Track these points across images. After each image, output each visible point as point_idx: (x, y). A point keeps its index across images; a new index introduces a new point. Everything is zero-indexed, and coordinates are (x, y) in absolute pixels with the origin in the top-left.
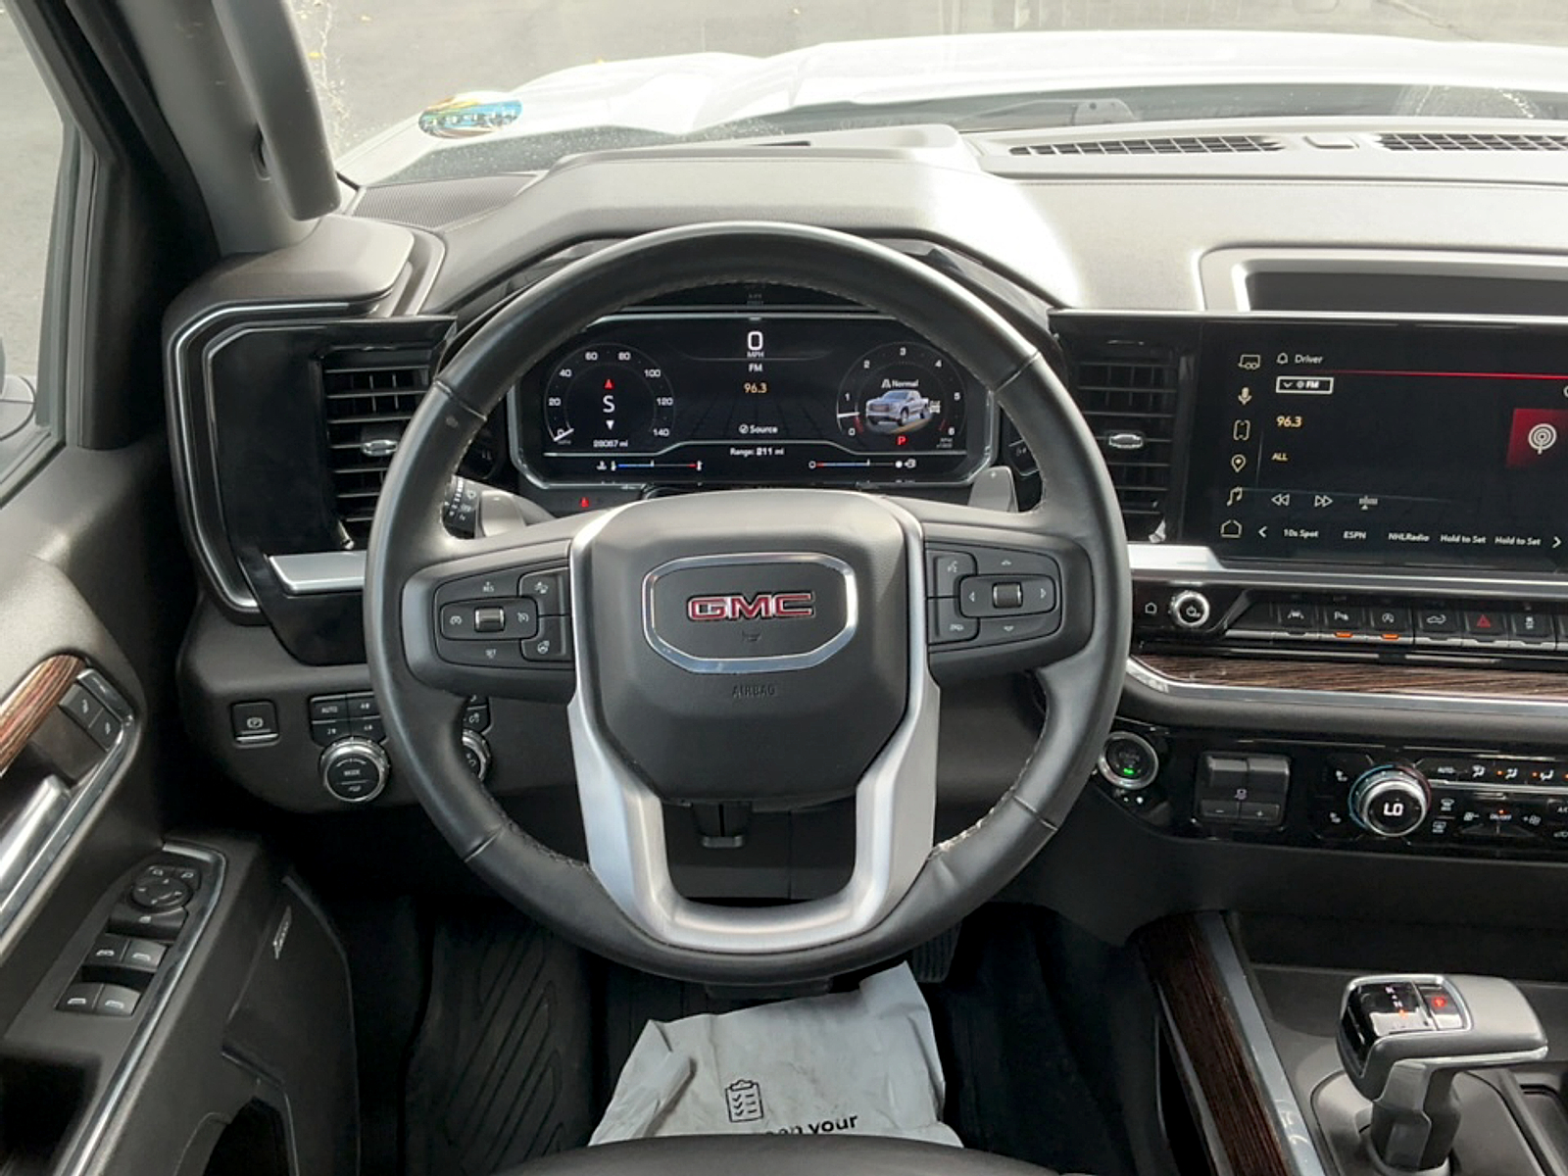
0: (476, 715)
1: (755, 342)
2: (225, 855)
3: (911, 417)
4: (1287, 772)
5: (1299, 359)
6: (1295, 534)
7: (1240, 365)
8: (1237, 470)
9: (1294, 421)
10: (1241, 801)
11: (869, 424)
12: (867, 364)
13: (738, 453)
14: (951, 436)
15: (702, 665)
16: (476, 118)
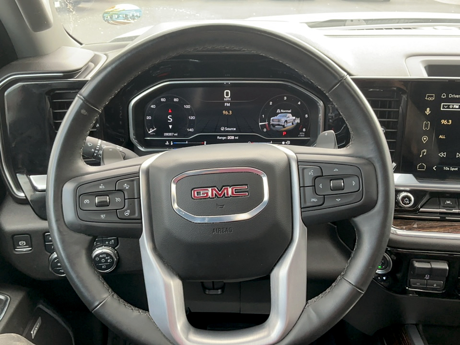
0: (113, 241)
1: (227, 95)
2: (9, 297)
3: (288, 124)
4: (448, 268)
5: (451, 96)
6: (448, 169)
7: (426, 98)
8: (424, 142)
9: (448, 122)
10: (427, 280)
11: (272, 127)
12: (271, 103)
13: (220, 138)
14: (304, 132)
15: (198, 219)
16: (124, 16)
